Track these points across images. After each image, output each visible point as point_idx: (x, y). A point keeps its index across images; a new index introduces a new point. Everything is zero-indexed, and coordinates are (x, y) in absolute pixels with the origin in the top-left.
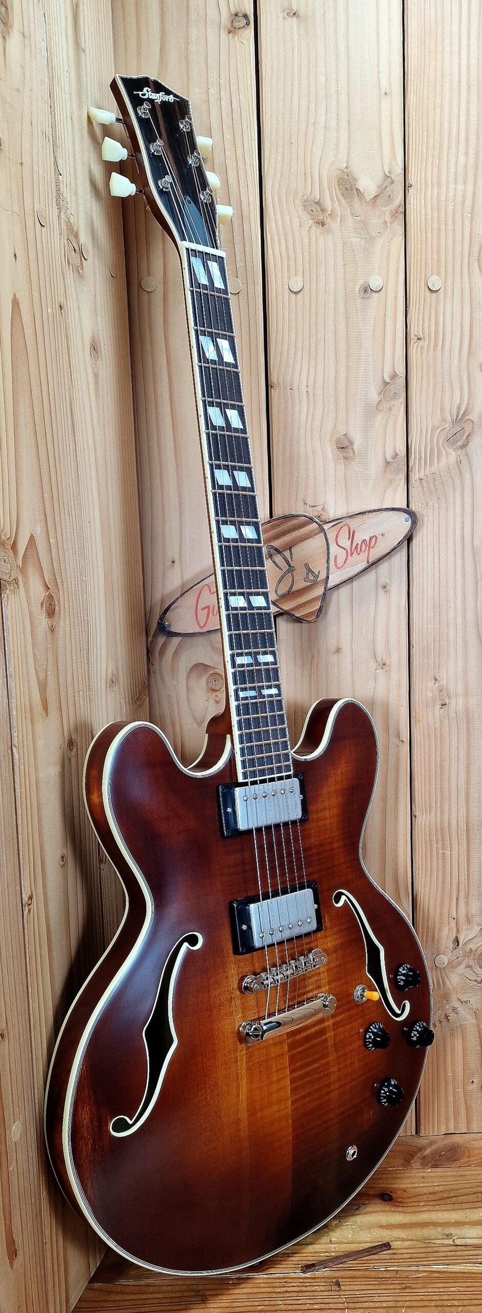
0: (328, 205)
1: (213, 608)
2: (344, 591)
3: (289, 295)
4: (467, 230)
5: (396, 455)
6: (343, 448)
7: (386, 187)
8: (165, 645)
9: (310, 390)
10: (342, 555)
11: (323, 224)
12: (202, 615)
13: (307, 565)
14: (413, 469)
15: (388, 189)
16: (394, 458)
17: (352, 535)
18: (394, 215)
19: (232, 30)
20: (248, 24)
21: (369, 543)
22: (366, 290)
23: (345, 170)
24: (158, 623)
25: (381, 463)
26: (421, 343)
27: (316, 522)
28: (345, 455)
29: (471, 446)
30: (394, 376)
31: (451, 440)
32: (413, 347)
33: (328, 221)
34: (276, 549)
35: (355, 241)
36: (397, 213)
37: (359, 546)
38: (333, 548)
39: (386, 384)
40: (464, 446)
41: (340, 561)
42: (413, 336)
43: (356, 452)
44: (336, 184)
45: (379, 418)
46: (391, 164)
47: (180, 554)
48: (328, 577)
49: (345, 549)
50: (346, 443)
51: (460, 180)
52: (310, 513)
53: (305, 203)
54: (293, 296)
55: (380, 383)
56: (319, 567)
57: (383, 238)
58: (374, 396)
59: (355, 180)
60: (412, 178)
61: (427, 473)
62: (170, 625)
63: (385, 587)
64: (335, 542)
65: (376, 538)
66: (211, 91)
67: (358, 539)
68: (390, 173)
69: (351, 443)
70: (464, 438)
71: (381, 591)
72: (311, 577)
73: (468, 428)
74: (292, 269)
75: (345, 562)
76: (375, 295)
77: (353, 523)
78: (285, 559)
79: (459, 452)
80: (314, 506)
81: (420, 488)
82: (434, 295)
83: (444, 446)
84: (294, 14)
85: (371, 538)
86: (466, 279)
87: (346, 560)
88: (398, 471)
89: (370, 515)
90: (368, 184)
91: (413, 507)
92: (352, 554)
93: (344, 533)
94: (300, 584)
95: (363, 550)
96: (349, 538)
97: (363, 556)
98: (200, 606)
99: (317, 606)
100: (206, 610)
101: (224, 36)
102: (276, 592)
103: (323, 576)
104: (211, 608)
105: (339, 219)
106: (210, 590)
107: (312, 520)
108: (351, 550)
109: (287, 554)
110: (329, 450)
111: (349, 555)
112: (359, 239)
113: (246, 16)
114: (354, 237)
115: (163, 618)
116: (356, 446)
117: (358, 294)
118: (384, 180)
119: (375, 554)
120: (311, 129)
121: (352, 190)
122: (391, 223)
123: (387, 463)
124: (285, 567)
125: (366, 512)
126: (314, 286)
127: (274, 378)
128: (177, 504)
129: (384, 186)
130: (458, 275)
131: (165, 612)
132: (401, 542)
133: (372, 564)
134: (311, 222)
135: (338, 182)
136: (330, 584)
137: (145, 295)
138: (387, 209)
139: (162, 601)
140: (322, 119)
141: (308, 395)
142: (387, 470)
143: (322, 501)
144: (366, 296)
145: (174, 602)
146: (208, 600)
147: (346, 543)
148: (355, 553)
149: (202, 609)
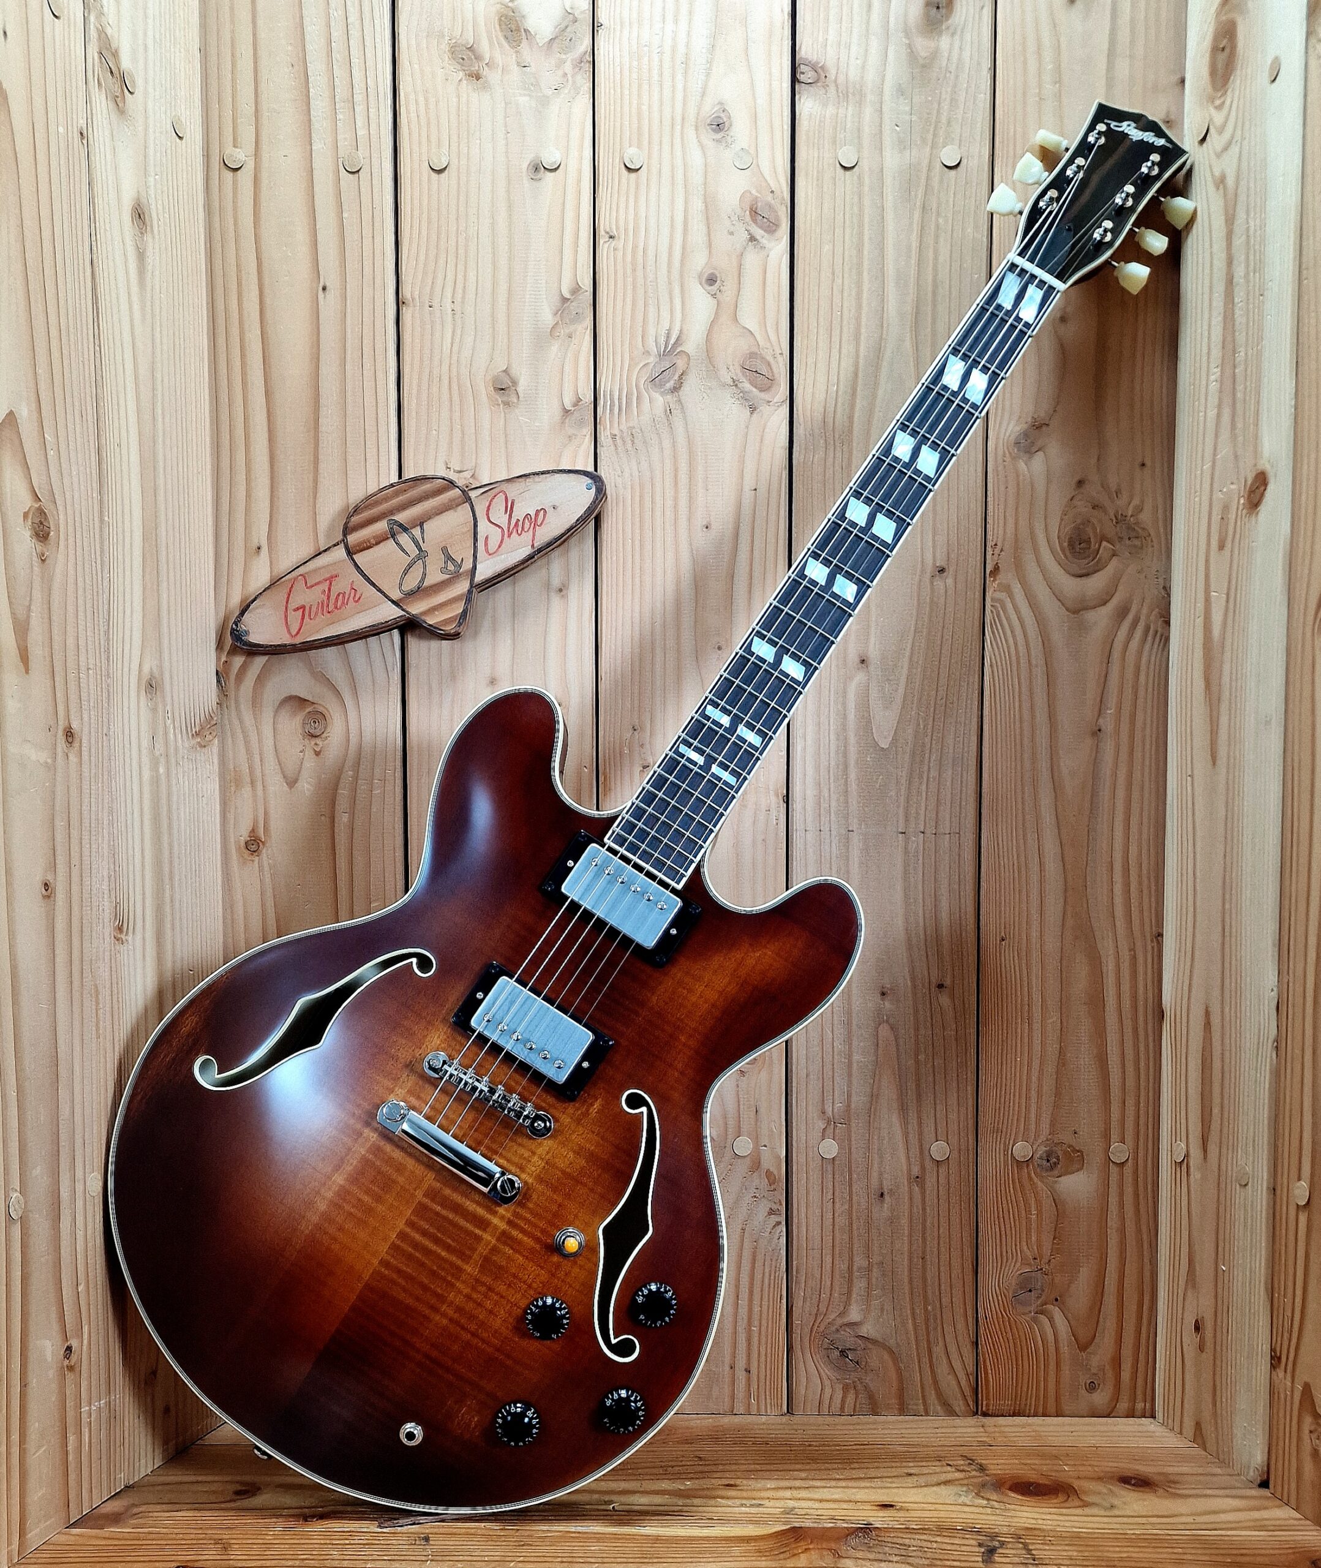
0: (484, 48)
2: (504, 591)
3: (429, 176)
4: (680, 86)
5: (580, 400)
6: (502, 389)
7: (566, 27)
8: (244, 666)
9: (458, 306)
10: (495, 535)
11: (478, 78)
13: (444, 550)
14: (602, 419)
15: (569, 29)
16: (575, 405)
17: (510, 509)
18: (577, 65)
21: (535, 520)
22: (538, 168)
23: (509, 4)
24: (232, 628)
25: (557, 413)
26: (614, 243)
27: (458, 487)
28: (505, 399)
29: (686, 389)
30: (576, 290)
31: (655, 381)
32: (603, 247)
33: (485, 72)
34: (401, 525)
35: (523, 100)
36: (582, 62)
37: (520, 523)
38: (483, 526)
39: (565, 300)
40: (676, 389)
41: (493, 545)
42: (602, 233)
43: (521, 395)
44: (496, 22)
45: (555, 348)
47: (270, 539)
48: (475, 567)
49: (499, 527)
50: (507, 382)
51: (669, 17)
52: (454, 475)
53: (454, 50)
54: (435, 176)
55: (556, 299)
56: (462, 553)
57: (563, 96)
58: (547, 317)
59: (523, 16)
60: (602, 16)
61: (623, 427)
62: (247, 633)
63: (559, 590)
65: (545, 512)
67: (519, 513)
68: (573, 8)
69: (515, 383)
70: (676, 377)
71: (555, 596)
72: (451, 567)
73: (681, 364)
74: (434, 139)
76: (548, 174)
77: (513, 491)
78: (414, 540)
79: (668, 397)
80: (460, 472)
81: (613, 448)
82: (633, 175)
83: (647, 390)
85: (538, 512)
86: (678, 153)
88: (581, 423)
89: (537, 478)
90: (541, 22)
91: (602, 472)
92: (509, 536)
93: (499, 505)
94: (435, 576)
98: (292, 605)
99: (458, 609)
102: (400, 586)
103: (468, 565)
105: (500, 72)
107: (452, 484)
109: (416, 532)
110: (484, 392)
112: (527, 98)
114: (521, 95)
115: (240, 622)
116: (522, 387)
117: (526, 173)
118: (564, 19)
119: (544, 534)
121: (518, 30)
122: (573, 76)
123: (566, 412)
124: (413, 551)
125: (529, 475)
126: (463, 162)
127: (406, 291)
128: (266, 466)
129: (563, 26)
130: (666, 148)
131: (242, 613)
132: (582, 520)
133: (540, 550)
134: (461, 74)
135: (500, 20)
136: (479, 577)
137: (229, 175)
138: (568, 58)
139: (242, 601)
141: (454, 314)
142: (567, 421)
143: (473, 463)
144: (539, 176)
145: (254, 600)
146: (303, 596)
147: (502, 520)
148: (514, 534)
149: (295, 610)
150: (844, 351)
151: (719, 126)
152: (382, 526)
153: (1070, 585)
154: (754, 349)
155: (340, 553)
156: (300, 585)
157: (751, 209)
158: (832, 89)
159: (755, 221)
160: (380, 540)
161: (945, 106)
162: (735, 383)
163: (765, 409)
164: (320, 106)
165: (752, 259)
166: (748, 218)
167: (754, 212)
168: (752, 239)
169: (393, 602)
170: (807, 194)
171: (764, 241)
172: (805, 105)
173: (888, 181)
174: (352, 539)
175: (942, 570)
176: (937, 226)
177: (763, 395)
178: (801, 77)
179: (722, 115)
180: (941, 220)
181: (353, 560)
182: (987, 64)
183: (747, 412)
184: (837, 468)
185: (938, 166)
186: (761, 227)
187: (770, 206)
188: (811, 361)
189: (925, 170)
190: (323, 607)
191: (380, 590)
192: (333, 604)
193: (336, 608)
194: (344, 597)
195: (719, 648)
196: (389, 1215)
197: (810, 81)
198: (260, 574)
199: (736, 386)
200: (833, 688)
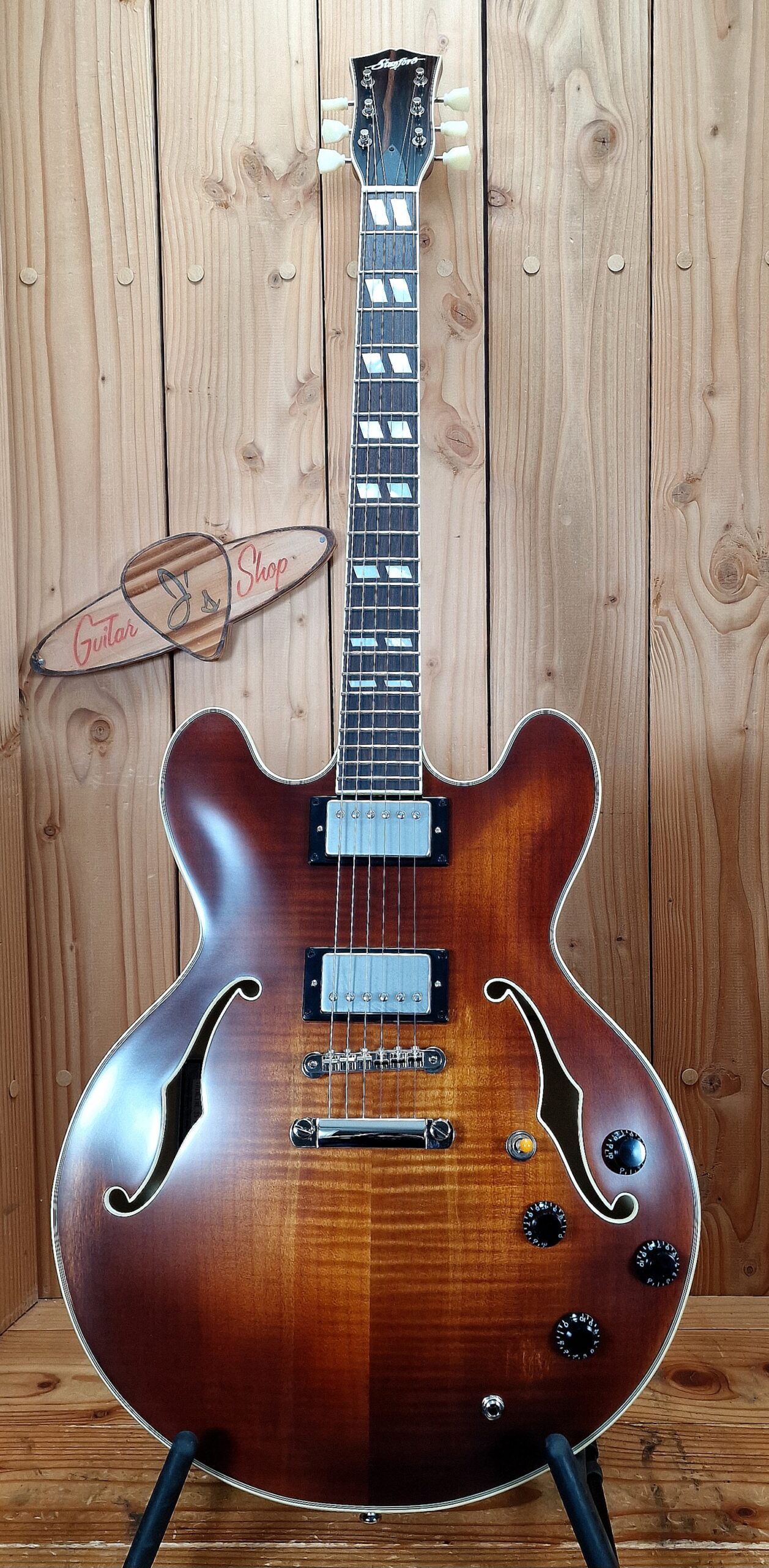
0: (232, 185)
1: (95, 642)
2: (252, 624)
3: (188, 286)
5: (313, 466)
6: (250, 458)
7: (299, 164)
8: (41, 687)
9: (212, 391)
10: (246, 581)
11: (227, 206)
12: (82, 650)
13: (204, 592)
14: (332, 483)
15: (301, 166)
16: (310, 470)
17: (257, 559)
18: (308, 194)
21: (279, 567)
22: (276, 278)
23: (251, 147)
24: (31, 659)
25: (295, 475)
26: (340, 338)
27: (216, 542)
28: (252, 465)
30: (310, 376)
32: (331, 341)
33: (232, 202)
34: (168, 574)
35: (263, 225)
36: (312, 192)
37: (266, 571)
38: (236, 573)
39: (300, 384)
41: (244, 588)
42: (330, 330)
43: (265, 463)
44: (242, 162)
45: (293, 424)
46: (304, 139)
47: (61, 581)
48: (229, 606)
49: (249, 574)
50: (254, 452)
52: (211, 532)
53: (206, 184)
54: (193, 287)
55: (293, 384)
56: (219, 595)
57: (296, 220)
58: (287, 399)
59: (263, 157)
62: (44, 661)
63: (301, 620)
64: (237, 566)
65: (286, 561)
66: (101, 64)
67: (265, 562)
68: (302, 148)
69: (260, 453)
71: (297, 625)
72: (210, 607)
74: (191, 256)
75: (250, 589)
76: (285, 283)
77: (259, 544)
78: (180, 585)
80: (217, 526)
81: (341, 505)
82: (355, 283)
85: (280, 562)
87: (251, 586)
88: (316, 484)
89: (280, 534)
90: (278, 163)
91: (333, 526)
92: (258, 580)
93: (249, 556)
94: (197, 614)
95: (271, 575)
96: (254, 562)
97: (272, 582)
98: (80, 639)
99: (217, 640)
100: (87, 644)
101: (115, 4)
102: (169, 623)
103: (223, 605)
104: (92, 644)
105: (244, 202)
106: (92, 621)
107: (210, 540)
108: (257, 574)
109: (181, 579)
110: (236, 462)
111: (255, 580)
112: (268, 222)
114: (262, 220)
115: (38, 652)
116: (266, 456)
117: (267, 283)
118: (296, 157)
119: (286, 579)
120: (212, 101)
121: (259, 167)
122: (305, 203)
123: (303, 476)
124: (179, 594)
125: (273, 532)
126: (216, 275)
127: (170, 381)
128: (57, 523)
129: (296, 163)
131: (40, 647)
132: (317, 567)
133: (283, 591)
134: (213, 204)
135: (244, 159)
136: (233, 615)
137: (25, 289)
138: (300, 189)
139: (39, 636)
140: (225, 91)
141: (210, 398)
142: (304, 483)
143: (228, 519)
144: (277, 285)
145: (50, 635)
146: (90, 632)
147: (251, 567)
149: (83, 643)
150: (531, 422)
152: (153, 575)
153: (721, 612)
154: (457, 423)
155: (120, 595)
156: (86, 623)
157: (452, 309)
158: (517, 210)
159: (455, 318)
160: (152, 585)
161: (611, 222)
162: (441, 450)
163: (466, 471)
164: (97, 234)
165: (454, 349)
166: (450, 317)
167: (454, 311)
168: (454, 333)
169: (163, 635)
170: (498, 296)
171: (463, 334)
172: (496, 223)
173: (565, 284)
174: (129, 585)
175: (614, 600)
176: (606, 321)
177: (464, 460)
178: (492, 202)
179: (427, 233)
180: (609, 315)
181: (130, 602)
182: (645, 187)
183: (451, 473)
184: (526, 517)
185: (606, 271)
186: (461, 324)
187: (469, 307)
188: (504, 430)
189: (595, 274)
190: (106, 640)
191: (152, 627)
192: (113, 639)
193: (116, 641)
194: (123, 632)
195: (431, 665)
196: (354, 1223)
197: (499, 204)
198: (54, 613)
199: (442, 452)
200: (525, 697)
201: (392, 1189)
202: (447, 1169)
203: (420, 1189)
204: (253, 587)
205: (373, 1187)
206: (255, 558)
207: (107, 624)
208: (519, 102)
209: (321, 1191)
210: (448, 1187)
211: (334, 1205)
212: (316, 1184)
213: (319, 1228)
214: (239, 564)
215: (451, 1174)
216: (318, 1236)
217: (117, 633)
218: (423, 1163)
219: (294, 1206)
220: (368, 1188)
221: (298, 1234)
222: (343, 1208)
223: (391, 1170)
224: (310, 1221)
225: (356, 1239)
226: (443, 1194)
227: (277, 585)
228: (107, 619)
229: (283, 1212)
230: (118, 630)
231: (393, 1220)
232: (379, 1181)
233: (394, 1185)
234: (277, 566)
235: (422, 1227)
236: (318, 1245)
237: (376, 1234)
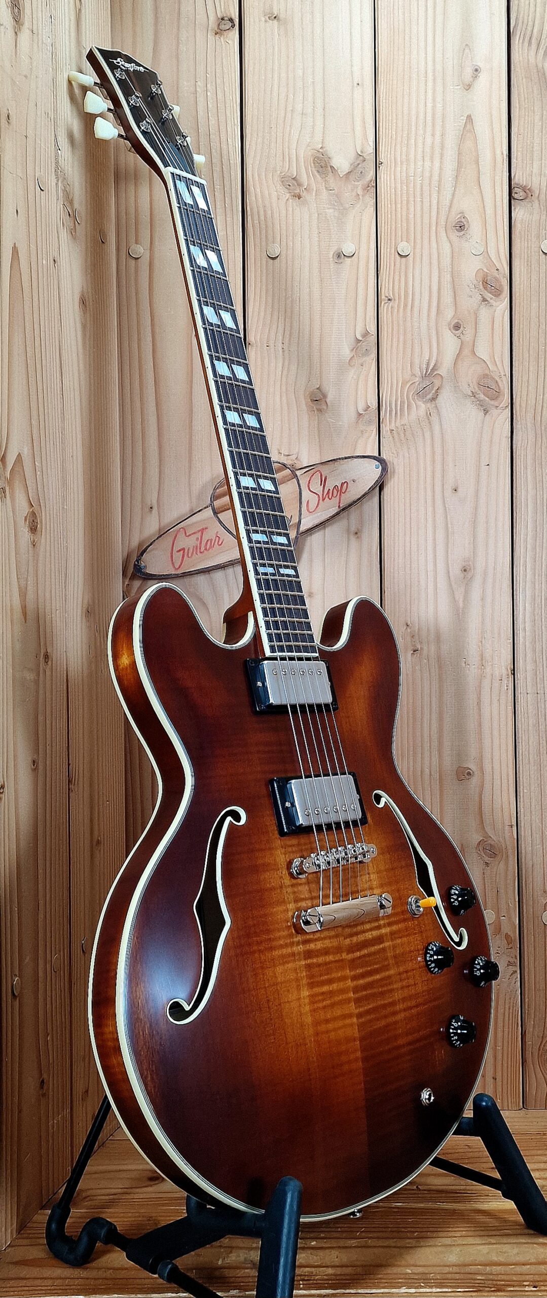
0: (304, 179)
1: (188, 550)
2: (317, 537)
3: (267, 262)
4: (435, 202)
5: (368, 406)
6: (316, 400)
7: (359, 164)
8: (141, 588)
9: (286, 346)
10: (314, 500)
11: (299, 197)
12: (178, 556)
14: (384, 420)
15: (360, 166)
16: (366, 410)
17: (323, 482)
18: (366, 188)
19: (218, 32)
20: (233, 26)
21: (341, 489)
22: (340, 255)
23: (320, 150)
24: (134, 565)
25: (353, 415)
26: (391, 303)
27: (289, 468)
28: (318, 407)
29: (440, 399)
30: (366, 334)
31: (420, 394)
32: (384, 306)
33: (304, 194)
35: (329, 212)
36: (369, 186)
37: (331, 491)
38: (306, 494)
39: (358, 341)
40: (433, 399)
42: (383, 297)
43: (329, 404)
44: (312, 161)
45: (352, 374)
46: (363, 145)
47: (158, 500)
48: (300, 522)
49: (317, 494)
50: (319, 396)
51: (427, 158)
52: (284, 460)
53: (283, 179)
54: (271, 261)
55: (353, 340)
56: (292, 513)
57: (356, 209)
58: (346, 352)
59: (330, 158)
60: (382, 157)
61: (398, 424)
62: (145, 567)
63: (356, 533)
64: (307, 488)
65: (348, 484)
66: (199, 83)
67: (330, 485)
68: (362, 152)
69: (325, 396)
70: (433, 392)
71: (353, 538)
73: (437, 383)
74: (270, 238)
75: (317, 507)
76: (346, 259)
77: (325, 470)
79: (429, 405)
80: (288, 455)
81: (391, 438)
82: (404, 259)
83: (414, 399)
84: (275, 17)
85: (342, 484)
86: (434, 245)
87: (318, 504)
88: (370, 422)
89: (343, 461)
90: (342, 162)
91: (384, 456)
92: (323, 500)
93: (316, 479)
95: (335, 496)
96: (321, 485)
97: (335, 501)
98: (176, 548)
100: (182, 551)
101: (211, 36)
103: (295, 520)
104: (186, 551)
105: (314, 192)
106: (186, 533)
107: (286, 466)
108: (323, 495)
110: (304, 403)
111: (321, 500)
112: (333, 210)
113: (231, 20)
114: (328, 209)
115: (140, 559)
116: (330, 399)
117: (332, 259)
118: (357, 158)
119: (347, 499)
120: (289, 115)
121: (327, 167)
122: (363, 196)
123: (360, 415)
125: (337, 459)
126: (290, 252)
127: (252, 337)
128: (156, 453)
129: (356, 163)
130: (426, 242)
131: (142, 554)
132: (372, 489)
133: (343, 509)
134: (288, 195)
135: (314, 160)
136: (303, 528)
137: (133, 262)
138: (359, 184)
139: (140, 545)
140: (299, 107)
141: (283, 351)
142: (359, 421)
143: (297, 451)
144: (340, 261)
145: (151, 545)
146: (184, 542)
147: (318, 489)
148: (327, 498)
149: (178, 551)
151: (461, 227)
154: (487, 372)
155: (209, 512)
156: (181, 535)
157: (484, 280)
158: (536, 204)
159: (485, 288)
162: (474, 395)
163: (495, 412)
165: (484, 313)
166: (481, 287)
167: (485, 283)
168: (484, 300)
170: (520, 271)
171: (492, 302)
172: (518, 214)
174: (217, 503)
177: (492, 402)
178: (516, 196)
179: (463, 220)
181: (217, 517)
183: (482, 413)
184: (544, 449)
186: (490, 293)
187: (497, 280)
188: (525, 379)
190: (197, 549)
192: (205, 547)
193: (206, 549)
194: (211, 542)
195: (465, 570)
196: (341, 985)
197: (521, 198)
198: (152, 527)
199: (474, 396)
200: (543, 598)
201: (358, 953)
202: (383, 931)
203: (373, 949)
204: (320, 506)
205: (347, 954)
206: (321, 482)
207: (199, 535)
208: (537, 118)
209: (319, 965)
210: (387, 944)
211: (328, 974)
212: (315, 960)
213: (323, 993)
214: (309, 486)
215: (386, 934)
216: (323, 1000)
217: (207, 543)
218: (371, 930)
219: (304, 981)
220: (344, 956)
221: (312, 1003)
222: (334, 975)
223: (355, 939)
224: (317, 990)
225: (344, 996)
226: (384, 949)
227: (339, 503)
228: (199, 531)
229: (298, 988)
230: (208, 541)
231: (363, 976)
232: (351, 949)
233: (359, 950)
234: (339, 488)
235: (378, 977)
236: (324, 1007)
237: (356, 990)
